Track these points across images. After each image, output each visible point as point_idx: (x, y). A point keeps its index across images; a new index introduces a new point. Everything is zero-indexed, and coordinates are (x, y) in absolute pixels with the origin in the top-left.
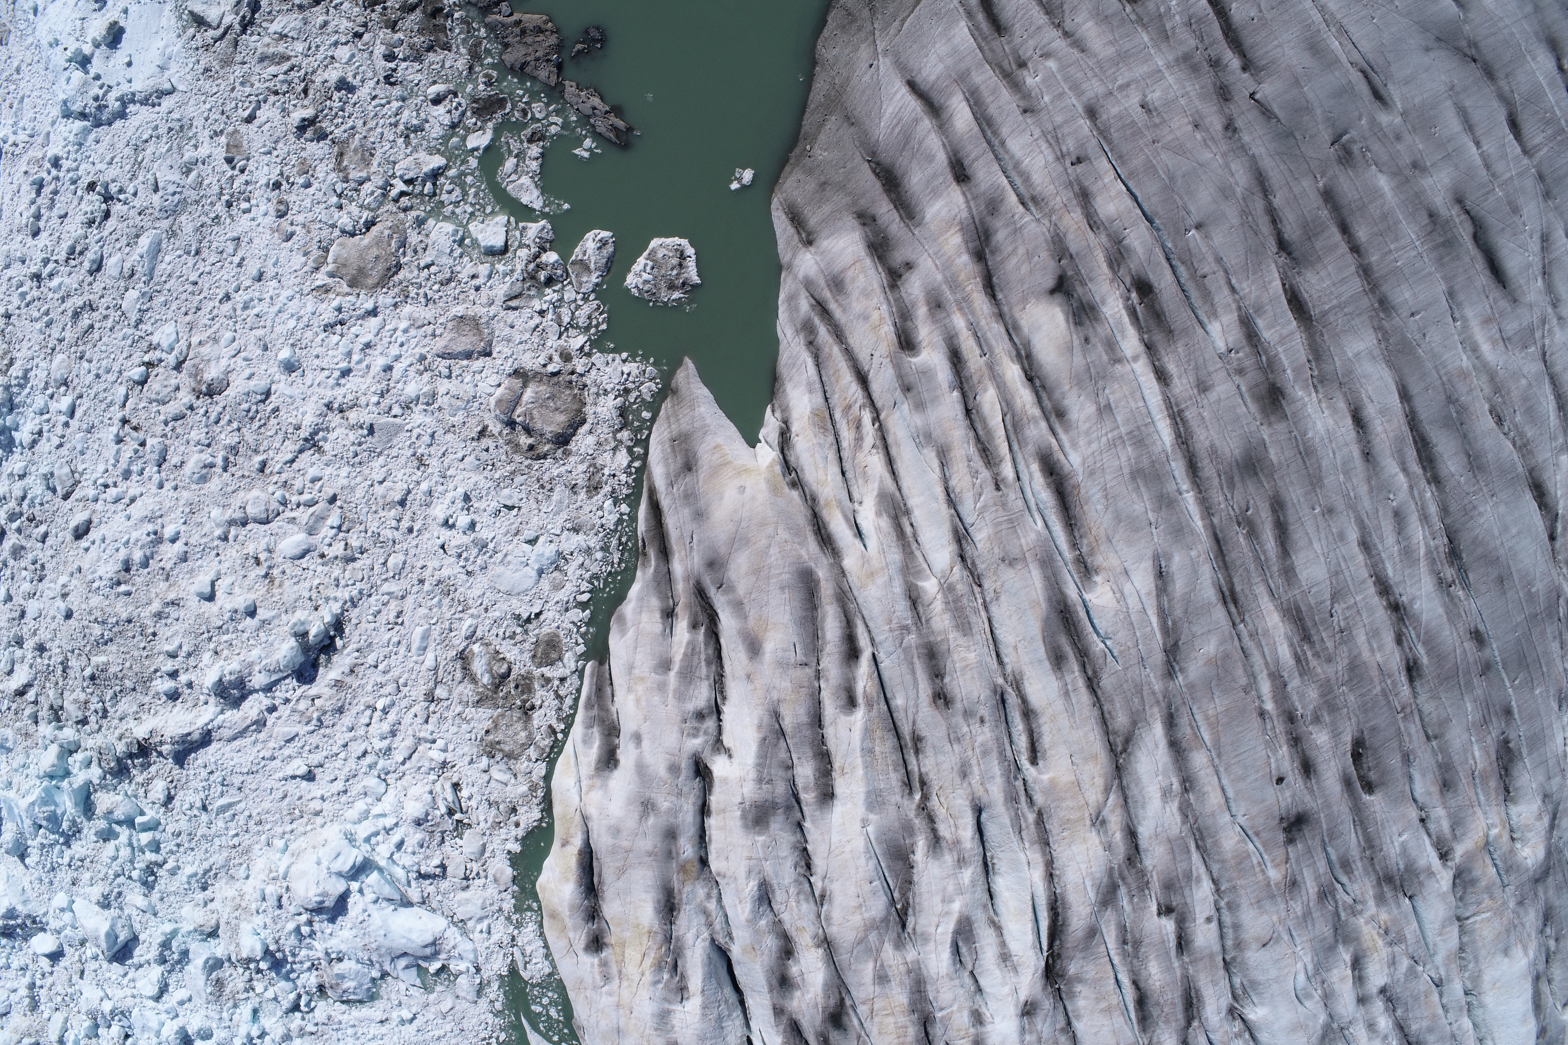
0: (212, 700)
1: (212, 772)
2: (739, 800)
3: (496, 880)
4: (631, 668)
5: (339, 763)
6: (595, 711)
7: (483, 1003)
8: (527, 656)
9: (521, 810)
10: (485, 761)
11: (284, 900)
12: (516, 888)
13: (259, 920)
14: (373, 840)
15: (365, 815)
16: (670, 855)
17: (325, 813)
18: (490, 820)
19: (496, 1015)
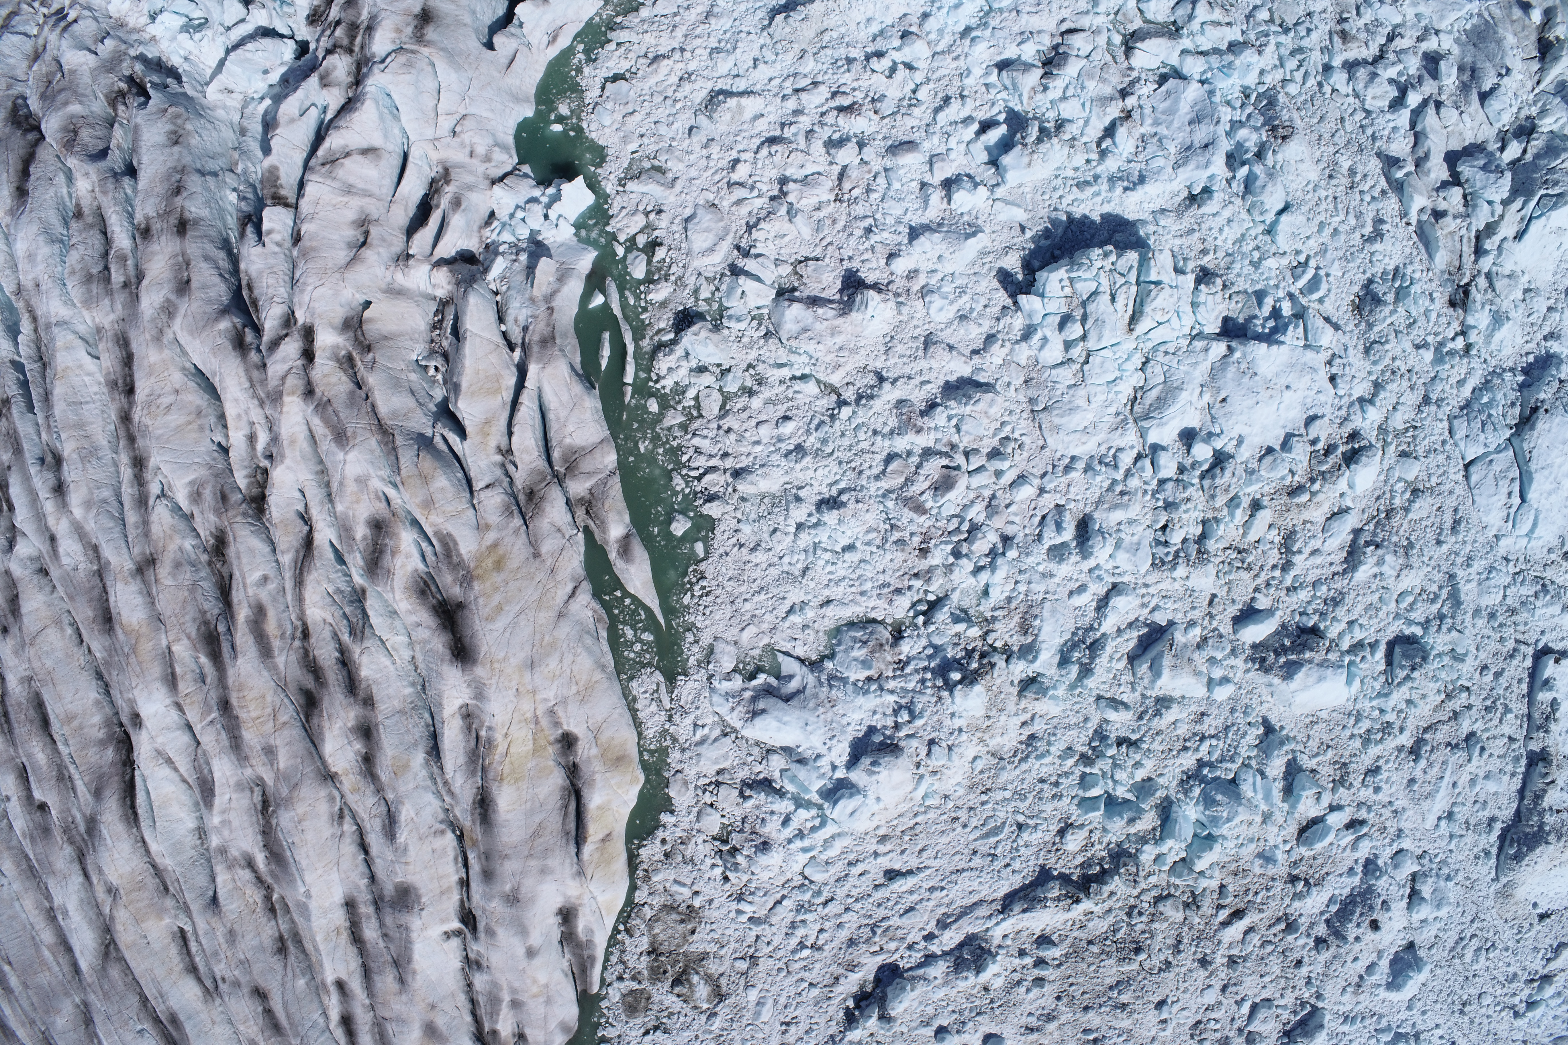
0: (996, 942)
1: (1008, 865)
2: (424, 913)
3: (686, 783)
4: (548, 1001)
5: (854, 893)
6: (586, 953)
7: (706, 638)
8: (656, 998)
9: (660, 856)
10: (697, 903)
11: (923, 751)
12: (666, 774)
13: (957, 723)
14: (817, 822)
15: (827, 843)
16: (487, 856)
17: (875, 840)
18: (691, 846)
19: (693, 624)
